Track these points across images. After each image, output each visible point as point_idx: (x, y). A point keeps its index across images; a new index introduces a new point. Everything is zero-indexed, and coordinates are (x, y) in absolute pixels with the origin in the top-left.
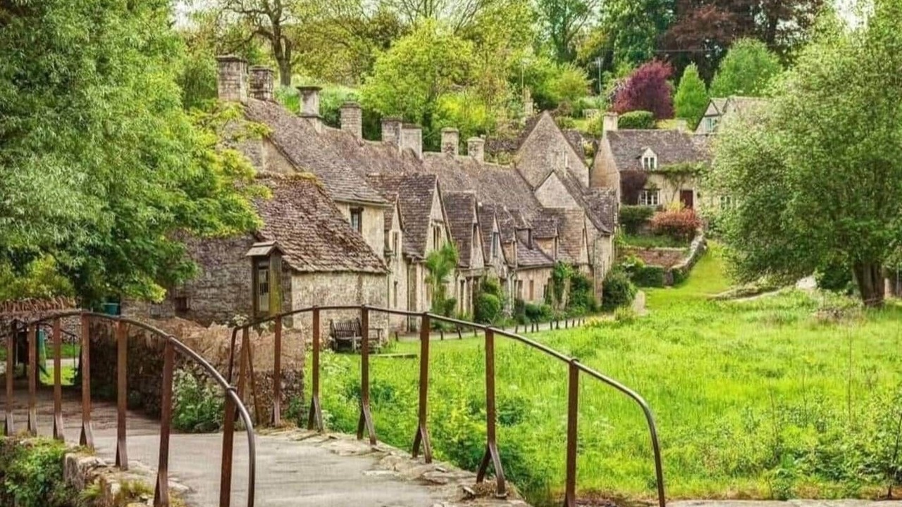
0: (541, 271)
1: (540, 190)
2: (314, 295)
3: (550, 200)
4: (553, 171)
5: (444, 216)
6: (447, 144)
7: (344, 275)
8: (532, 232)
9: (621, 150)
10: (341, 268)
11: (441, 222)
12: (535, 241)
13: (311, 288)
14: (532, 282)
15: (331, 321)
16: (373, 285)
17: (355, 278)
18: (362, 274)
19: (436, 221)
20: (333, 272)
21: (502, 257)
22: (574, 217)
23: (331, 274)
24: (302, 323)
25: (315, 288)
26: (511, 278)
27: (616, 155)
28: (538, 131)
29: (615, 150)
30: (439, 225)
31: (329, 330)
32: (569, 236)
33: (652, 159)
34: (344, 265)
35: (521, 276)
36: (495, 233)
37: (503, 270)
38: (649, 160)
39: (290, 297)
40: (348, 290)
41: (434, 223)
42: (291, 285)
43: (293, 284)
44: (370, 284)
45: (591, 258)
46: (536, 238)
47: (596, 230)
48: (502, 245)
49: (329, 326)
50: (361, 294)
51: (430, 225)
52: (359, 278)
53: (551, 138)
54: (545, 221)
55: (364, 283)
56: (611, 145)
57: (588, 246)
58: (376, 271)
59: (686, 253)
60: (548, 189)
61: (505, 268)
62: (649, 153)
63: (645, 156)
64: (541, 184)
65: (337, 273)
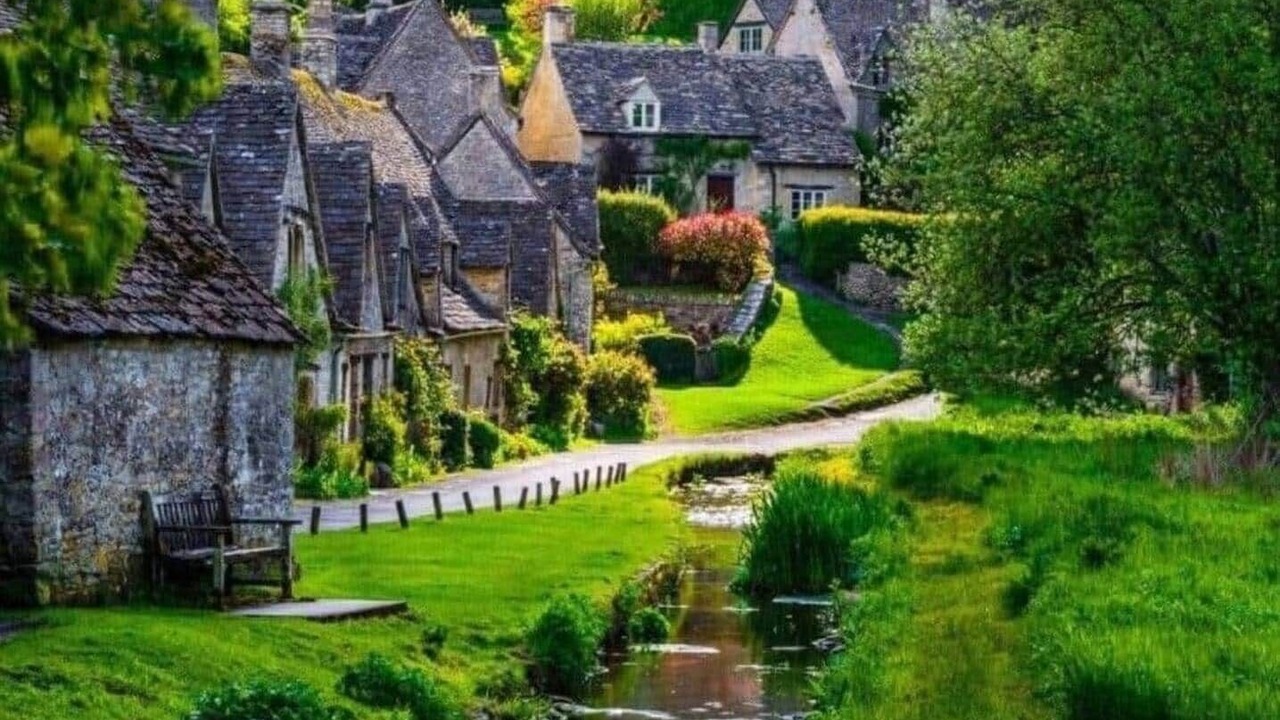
0: (483, 343)
1: (450, 159)
2: (97, 413)
3: (470, 182)
4: (481, 117)
5: (310, 201)
6: (266, 37)
7: (180, 349)
8: (459, 251)
10: (174, 324)
11: (304, 215)
12: (464, 272)
13: (88, 389)
14: (467, 369)
15: (144, 497)
16: (260, 382)
17: (211, 355)
18: (229, 343)
19: (296, 211)
20: (152, 337)
21: (416, 308)
23: (145, 343)
24: (62, 507)
25: (99, 388)
28: (410, 39)
30: (300, 222)
31: (136, 528)
33: (650, 109)
34: (185, 318)
36: (404, 250)
38: (644, 109)
39: (26, 420)
40: (191, 398)
41: (289, 216)
42: (27, 378)
43: (35, 378)
44: (250, 377)
46: (463, 267)
48: (415, 282)
49: (135, 517)
50: (225, 408)
51: (281, 221)
52: (223, 359)
53: (436, 54)
54: (485, 228)
55: (236, 377)
56: (562, 74)
58: (269, 336)
59: (743, 308)
60: (468, 158)
62: (643, 94)
63: (634, 99)
64: (452, 148)
65: (163, 339)
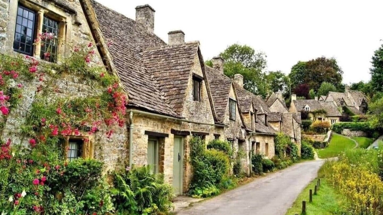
6: (216, 65)
8: (267, 118)
9: (298, 105)
12: (269, 123)
14: (267, 144)
21: (241, 121)
22: (288, 117)
26: (249, 140)
27: (296, 107)
29: (296, 106)
32: (286, 125)
33: (308, 108)
35: (258, 139)
37: (241, 132)
45: (295, 136)
46: (269, 121)
47: (297, 123)
48: (240, 113)
56: (294, 104)
57: (294, 130)
59: (326, 137)
60: (274, 106)
61: (243, 131)
62: (307, 106)
63: (306, 107)
64: (272, 104)
